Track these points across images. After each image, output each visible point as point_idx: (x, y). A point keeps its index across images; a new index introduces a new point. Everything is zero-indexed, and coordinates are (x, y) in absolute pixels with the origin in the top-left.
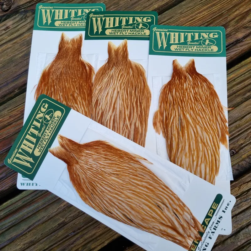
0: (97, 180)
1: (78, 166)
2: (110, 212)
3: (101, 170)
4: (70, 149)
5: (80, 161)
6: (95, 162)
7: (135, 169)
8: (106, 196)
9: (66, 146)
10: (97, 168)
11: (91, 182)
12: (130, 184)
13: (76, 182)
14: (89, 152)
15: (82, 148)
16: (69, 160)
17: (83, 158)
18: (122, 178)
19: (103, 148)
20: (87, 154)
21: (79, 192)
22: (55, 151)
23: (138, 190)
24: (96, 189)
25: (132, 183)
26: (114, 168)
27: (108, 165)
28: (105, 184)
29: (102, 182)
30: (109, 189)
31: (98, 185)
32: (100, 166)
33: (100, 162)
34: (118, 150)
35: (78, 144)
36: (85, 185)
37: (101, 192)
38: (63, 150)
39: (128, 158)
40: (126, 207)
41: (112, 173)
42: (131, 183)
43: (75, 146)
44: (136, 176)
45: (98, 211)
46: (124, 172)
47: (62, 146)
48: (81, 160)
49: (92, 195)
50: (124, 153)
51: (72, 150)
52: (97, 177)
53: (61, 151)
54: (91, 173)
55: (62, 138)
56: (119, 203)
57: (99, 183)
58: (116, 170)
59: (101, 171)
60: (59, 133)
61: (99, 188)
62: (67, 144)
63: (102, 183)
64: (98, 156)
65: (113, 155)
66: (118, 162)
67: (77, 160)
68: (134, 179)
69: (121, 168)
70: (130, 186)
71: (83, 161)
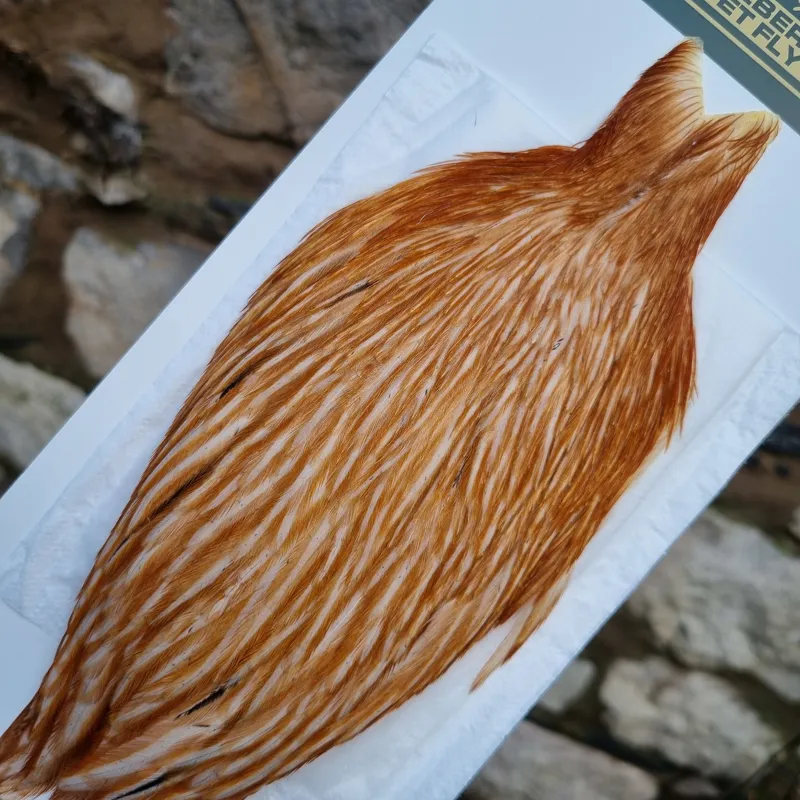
0: (455, 333)
1: (556, 219)
2: (235, 384)
3: (509, 375)
4: (675, 186)
5: (592, 237)
6: (563, 344)
7: (469, 591)
8: (337, 382)
9: (700, 159)
10: (525, 348)
11: (440, 294)
12: (386, 549)
13: (457, 191)
14: (635, 313)
15: (667, 265)
16: (608, 166)
17: (606, 264)
18: (432, 504)
19: (643, 405)
20: (623, 294)
21: (387, 199)
22: (677, 80)
23: (335, 594)
24: (395, 323)
25: (387, 564)
26: (505, 458)
27: (536, 421)
28: (417, 386)
29: (436, 372)
30: (382, 407)
31: (421, 336)
32: (536, 374)
33: (561, 372)
34: (609, 499)
35: (697, 243)
36: (432, 250)
37: (371, 350)
38: (677, 138)
39: (546, 557)
40: (246, 500)
41: (478, 440)
42: (392, 557)
43: (689, 219)
44: (429, 592)
45: (253, 301)
46: (465, 521)
47: (705, 137)
48: (595, 248)
49: (362, 283)
50: (581, 532)
51: (668, 200)
52: (467, 342)
53: (673, 122)
54: (501, 303)
55: (755, 141)
56: (279, 459)
57: (429, 344)
58: (488, 477)
59: (505, 371)
60: (785, 129)
61: (399, 343)
62: (709, 170)
63: (428, 371)
64: (597, 362)
65: (580, 467)
66: (533, 491)
67: (601, 223)
68: (413, 579)
69: (497, 503)
70: (373, 544)
71: (589, 258)
